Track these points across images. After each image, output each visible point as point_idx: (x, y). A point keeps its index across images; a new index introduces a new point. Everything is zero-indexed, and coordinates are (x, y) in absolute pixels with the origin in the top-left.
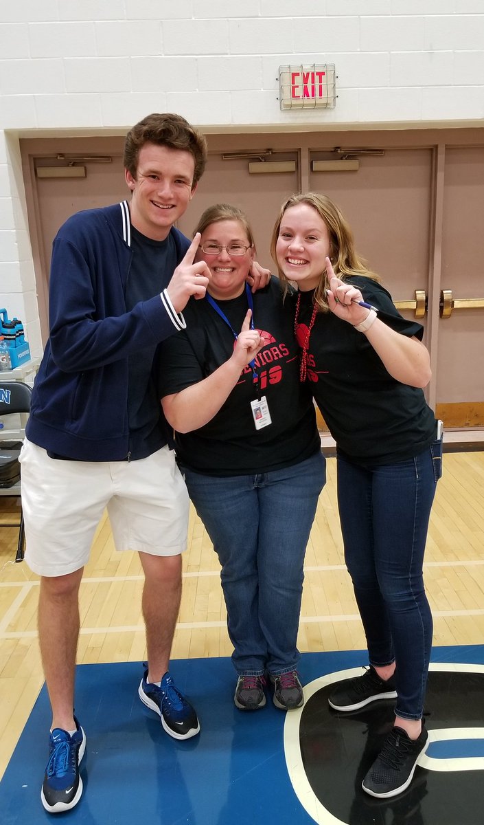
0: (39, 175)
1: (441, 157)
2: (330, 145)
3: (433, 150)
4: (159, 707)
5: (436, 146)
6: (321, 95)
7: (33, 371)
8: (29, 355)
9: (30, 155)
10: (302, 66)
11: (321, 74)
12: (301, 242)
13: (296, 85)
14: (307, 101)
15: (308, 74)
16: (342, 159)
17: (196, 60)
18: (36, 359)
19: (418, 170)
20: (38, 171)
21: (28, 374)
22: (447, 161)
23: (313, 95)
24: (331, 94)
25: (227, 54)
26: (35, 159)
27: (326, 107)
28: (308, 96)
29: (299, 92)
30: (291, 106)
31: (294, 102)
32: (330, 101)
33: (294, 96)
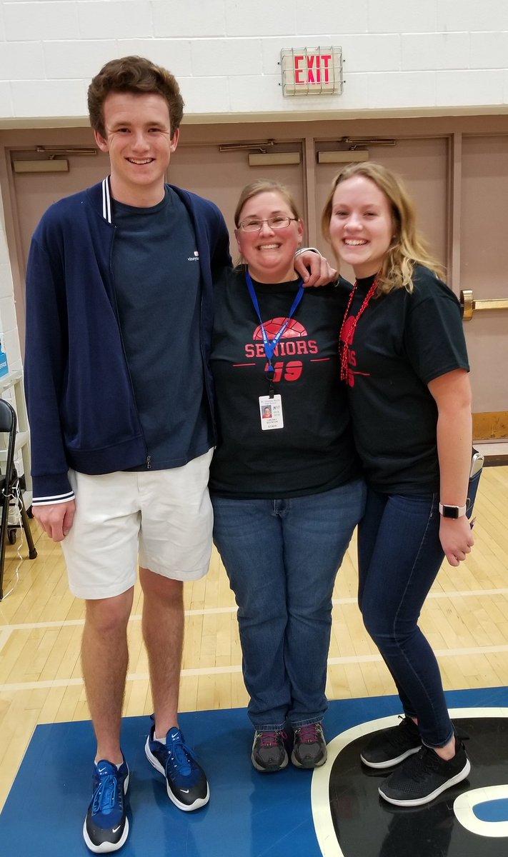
0: (16, 170)
1: (458, 147)
2: (337, 135)
3: (448, 140)
4: (165, 768)
5: (452, 135)
6: (327, 79)
7: (11, 386)
8: (6, 367)
9: (6, 148)
10: (306, 48)
11: (326, 58)
12: (358, 219)
13: (299, 69)
14: (311, 86)
15: (313, 57)
16: (350, 149)
17: (190, 42)
18: (15, 372)
19: (434, 161)
20: (15, 165)
21: (5, 388)
22: (464, 152)
23: (319, 80)
24: (338, 79)
25: (223, 36)
26: (11, 152)
27: (333, 93)
28: (313, 81)
29: (303, 77)
30: (295, 91)
31: (298, 87)
32: (337, 86)
33: (297, 80)
